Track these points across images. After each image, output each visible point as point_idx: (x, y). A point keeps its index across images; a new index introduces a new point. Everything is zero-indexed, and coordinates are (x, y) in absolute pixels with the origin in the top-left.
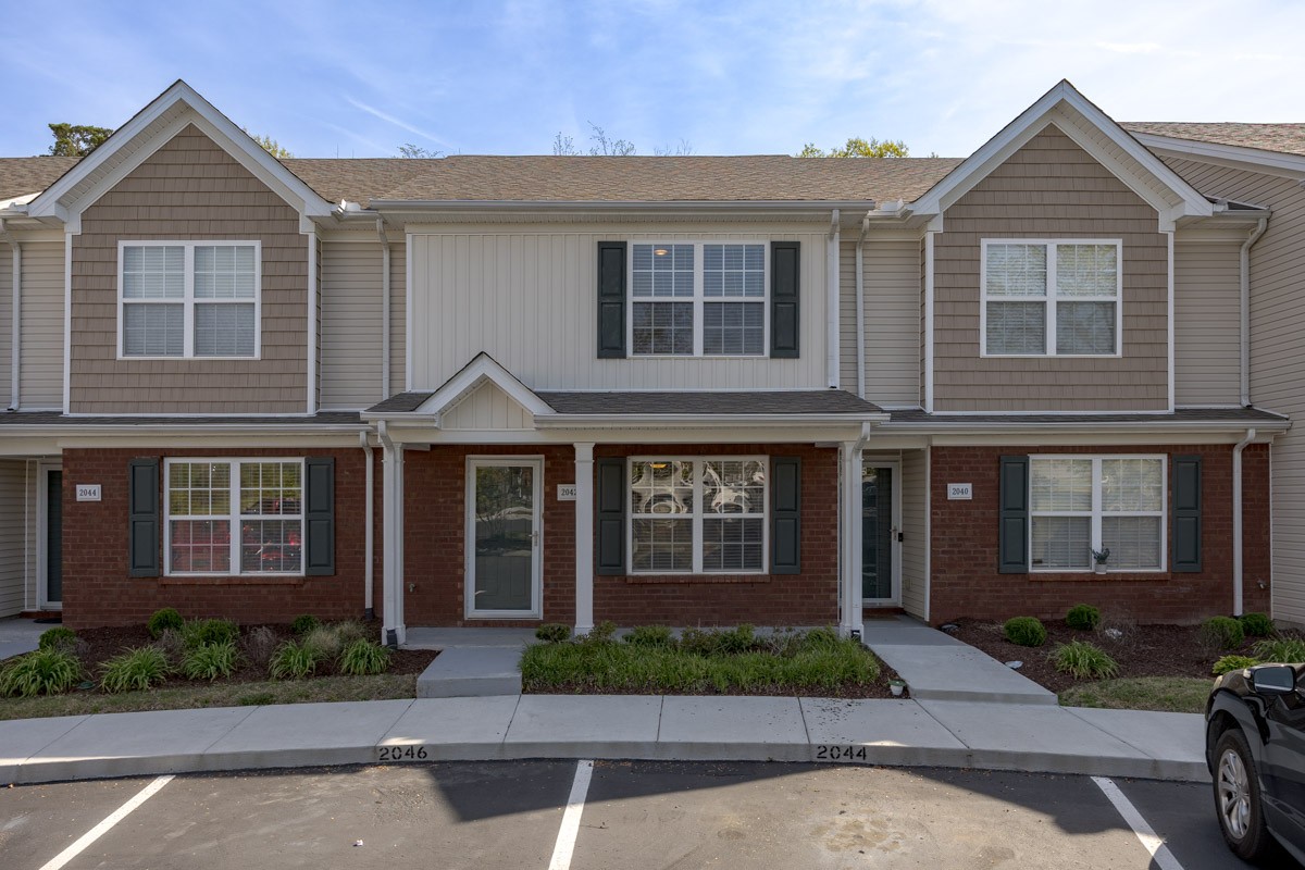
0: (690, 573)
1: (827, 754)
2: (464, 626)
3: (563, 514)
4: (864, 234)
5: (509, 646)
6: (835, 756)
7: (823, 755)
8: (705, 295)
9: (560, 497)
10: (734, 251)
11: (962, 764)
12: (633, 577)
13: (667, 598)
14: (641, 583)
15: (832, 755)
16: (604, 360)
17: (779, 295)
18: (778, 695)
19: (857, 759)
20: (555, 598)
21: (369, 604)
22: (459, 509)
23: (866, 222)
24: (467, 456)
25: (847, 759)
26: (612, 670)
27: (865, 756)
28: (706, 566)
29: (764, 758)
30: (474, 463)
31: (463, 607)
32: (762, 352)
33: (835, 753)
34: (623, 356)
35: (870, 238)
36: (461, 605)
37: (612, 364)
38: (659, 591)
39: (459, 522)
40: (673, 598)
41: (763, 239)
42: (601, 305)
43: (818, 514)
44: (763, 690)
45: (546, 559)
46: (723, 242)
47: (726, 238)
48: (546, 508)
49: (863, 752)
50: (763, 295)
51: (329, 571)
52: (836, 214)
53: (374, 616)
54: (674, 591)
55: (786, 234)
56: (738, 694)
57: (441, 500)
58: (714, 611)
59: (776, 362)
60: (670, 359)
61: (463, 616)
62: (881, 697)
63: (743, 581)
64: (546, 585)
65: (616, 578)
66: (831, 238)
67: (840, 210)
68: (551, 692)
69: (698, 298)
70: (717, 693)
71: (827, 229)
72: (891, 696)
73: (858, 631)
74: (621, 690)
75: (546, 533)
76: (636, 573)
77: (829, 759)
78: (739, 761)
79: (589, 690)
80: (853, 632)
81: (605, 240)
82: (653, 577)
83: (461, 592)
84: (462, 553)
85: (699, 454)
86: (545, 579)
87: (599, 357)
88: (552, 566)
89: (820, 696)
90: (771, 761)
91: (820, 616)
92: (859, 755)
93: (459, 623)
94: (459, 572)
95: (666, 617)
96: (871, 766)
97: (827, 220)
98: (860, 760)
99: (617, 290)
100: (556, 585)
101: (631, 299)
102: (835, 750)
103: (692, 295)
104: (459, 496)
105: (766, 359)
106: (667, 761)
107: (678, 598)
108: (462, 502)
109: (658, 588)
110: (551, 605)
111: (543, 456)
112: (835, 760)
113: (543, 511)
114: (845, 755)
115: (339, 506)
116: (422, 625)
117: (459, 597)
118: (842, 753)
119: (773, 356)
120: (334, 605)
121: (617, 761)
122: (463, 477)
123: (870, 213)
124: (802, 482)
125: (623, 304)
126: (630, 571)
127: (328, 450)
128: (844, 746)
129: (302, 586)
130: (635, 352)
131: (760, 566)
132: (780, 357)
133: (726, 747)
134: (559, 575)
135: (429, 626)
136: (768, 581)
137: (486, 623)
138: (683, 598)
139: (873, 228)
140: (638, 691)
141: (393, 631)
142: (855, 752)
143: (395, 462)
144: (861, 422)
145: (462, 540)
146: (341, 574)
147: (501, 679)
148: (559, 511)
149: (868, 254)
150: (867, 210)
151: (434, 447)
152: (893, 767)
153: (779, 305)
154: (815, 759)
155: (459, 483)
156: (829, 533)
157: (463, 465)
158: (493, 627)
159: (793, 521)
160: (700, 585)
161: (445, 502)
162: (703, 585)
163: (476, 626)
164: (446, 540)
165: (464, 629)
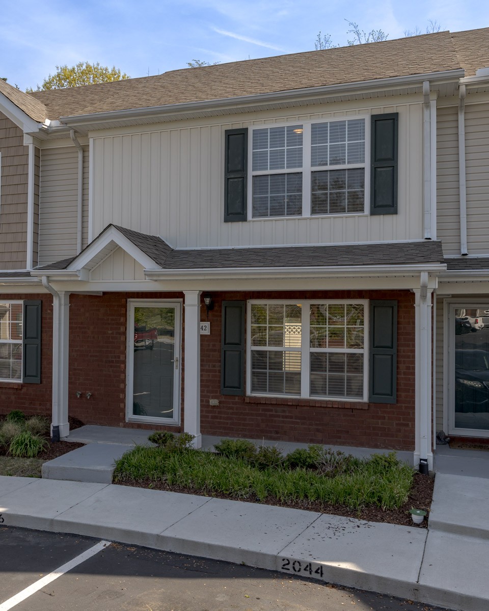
0: (297, 397)
1: (290, 566)
2: (124, 427)
4: (462, 99)
6: (297, 569)
7: (286, 567)
8: (312, 165)
10: (337, 127)
11: (409, 596)
12: (250, 398)
13: (278, 416)
14: (256, 402)
15: (294, 568)
16: (230, 223)
17: (380, 160)
18: (307, 509)
19: (314, 575)
23: (463, 89)
24: (128, 300)
25: (306, 574)
26: (180, 472)
27: (322, 574)
28: (313, 391)
29: (238, 561)
30: (133, 304)
31: (125, 412)
32: (362, 210)
33: (297, 567)
34: (244, 219)
35: (469, 101)
36: (123, 410)
37: (237, 226)
38: (272, 411)
39: (122, 348)
40: (283, 417)
41: (363, 114)
42: (227, 180)
44: (297, 503)
45: (183, 379)
46: (328, 120)
47: (329, 117)
48: (183, 340)
49: (320, 570)
50: (364, 161)
51: (37, 380)
52: (426, 86)
54: (284, 411)
55: (383, 108)
56: (274, 504)
57: (110, 332)
58: (318, 430)
59: (377, 218)
60: (283, 220)
61: (124, 418)
62: (399, 523)
63: (343, 407)
64: (183, 400)
65: (237, 398)
66: (427, 105)
67: (430, 82)
68: (132, 485)
69: (307, 168)
70: (256, 500)
71: (421, 100)
72: (410, 523)
73: (426, 460)
74: (185, 489)
75: (183, 360)
76: (254, 395)
77: (292, 572)
78: (218, 561)
79: (161, 486)
80: (421, 460)
81: (230, 128)
82: (266, 398)
83: (123, 401)
84: (124, 372)
85: (306, 298)
86: (182, 395)
87: (226, 221)
89: (343, 515)
90: (243, 565)
92: (316, 572)
93: (121, 424)
94: (122, 386)
95: (277, 433)
96: (325, 584)
97: (416, 93)
98: (318, 576)
99: (239, 167)
101: (251, 173)
102: (297, 564)
103: (301, 166)
104: (122, 329)
105: (366, 216)
106: (164, 552)
107: (286, 417)
108: (125, 333)
109: (270, 407)
111: (181, 300)
112: (297, 573)
113: (181, 342)
114: (305, 569)
115: (44, 335)
116: (96, 424)
117: (122, 405)
118: (303, 567)
119: (373, 213)
120: (40, 405)
121: (128, 545)
122: (125, 315)
123: (462, 80)
124: (398, 323)
125: (244, 178)
126: (249, 392)
127: (38, 295)
128: (305, 562)
129: (21, 389)
130: (254, 216)
131: (360, 394)
132: (380, 214)
133: (210, 547)
135: (101, 424)
136: (366, 408)
137: (139, 426)
138: (291, 417)
139: (469, 93)
140: (197, 492)
141: (58, 427)
142: (314, 569)
143: (60, 305)
144: (420, 272)
145: (124, 362)
146: (44, 382)
147: (98, 471)
149: (470, 116)
150: (458, 78)
151: (104, 293)
152: (343, 588)
153: (379, 170)
154: (280, 569)
155: (122, 319)
157: (125, 307)
158: (145, 429)
159: (390, 357)
160: (305, 408)
161: (112, 333)
162: (308, 408)
163: (133, 427)
164: (112, 362)
165: (124, 429)
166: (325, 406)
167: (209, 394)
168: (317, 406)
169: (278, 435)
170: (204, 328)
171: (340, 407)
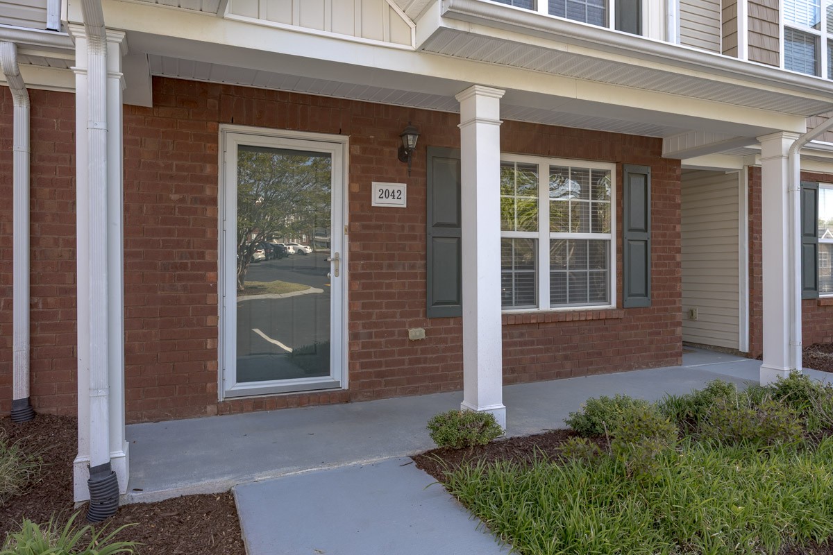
0: (535, 310)
2: (220, 412)
3: (379, 227)
5: (364, 462)
9: (376, 201)
20: (368, 355)
21: (20, 390)
22: (209, 213)
24: (221, 126)
28: (554, 299)
30: (232, 138)
31: (215, 380)
36: (213, 377)
39: (209, 235)
40: (521, 344)
43: (664, 235)
45: (353, 296)
48: (353, 218)
53: (34, 414)
54: (522, 335)
57: (174, 197)
58: (566, 358)
61: (215, 395)
64: (354, 336)
75: (353, 257)
83: (213, 355)
84: (214, 290)
86: (351, 327)
88: (364, 306)
91: (666, 356)
93: (209, 408)
94: (209, 321)
100: (370, 336)
104: (208, 192)
107: (525, 343)
108: (214, 201)
110: (363, 366)
111: (346, 139)
113: (347, 223)
122: (214, 160)
131: (605, 298)
134: (374, 319)
136: (618, 316)
137: (257, 404)
138: (532, 343)
141: (108, 467)
143: (109, 75)
145: (214, 267)
148: (373, 223)
155: (208, 169)
156: (674, 258)
157: (213, 140)
158: (271, 409)
159: (643, 243)
160: (550, 326)
161: (182, 200)
162: (554, 325)
163: (242, 411)
164: (184, 267)
165: (219, 417)
166: (577, 319)
167: (404, 320)
168: (567, 320)
169: (516, 375)
170: (396, 195)
171: (594, 318)
